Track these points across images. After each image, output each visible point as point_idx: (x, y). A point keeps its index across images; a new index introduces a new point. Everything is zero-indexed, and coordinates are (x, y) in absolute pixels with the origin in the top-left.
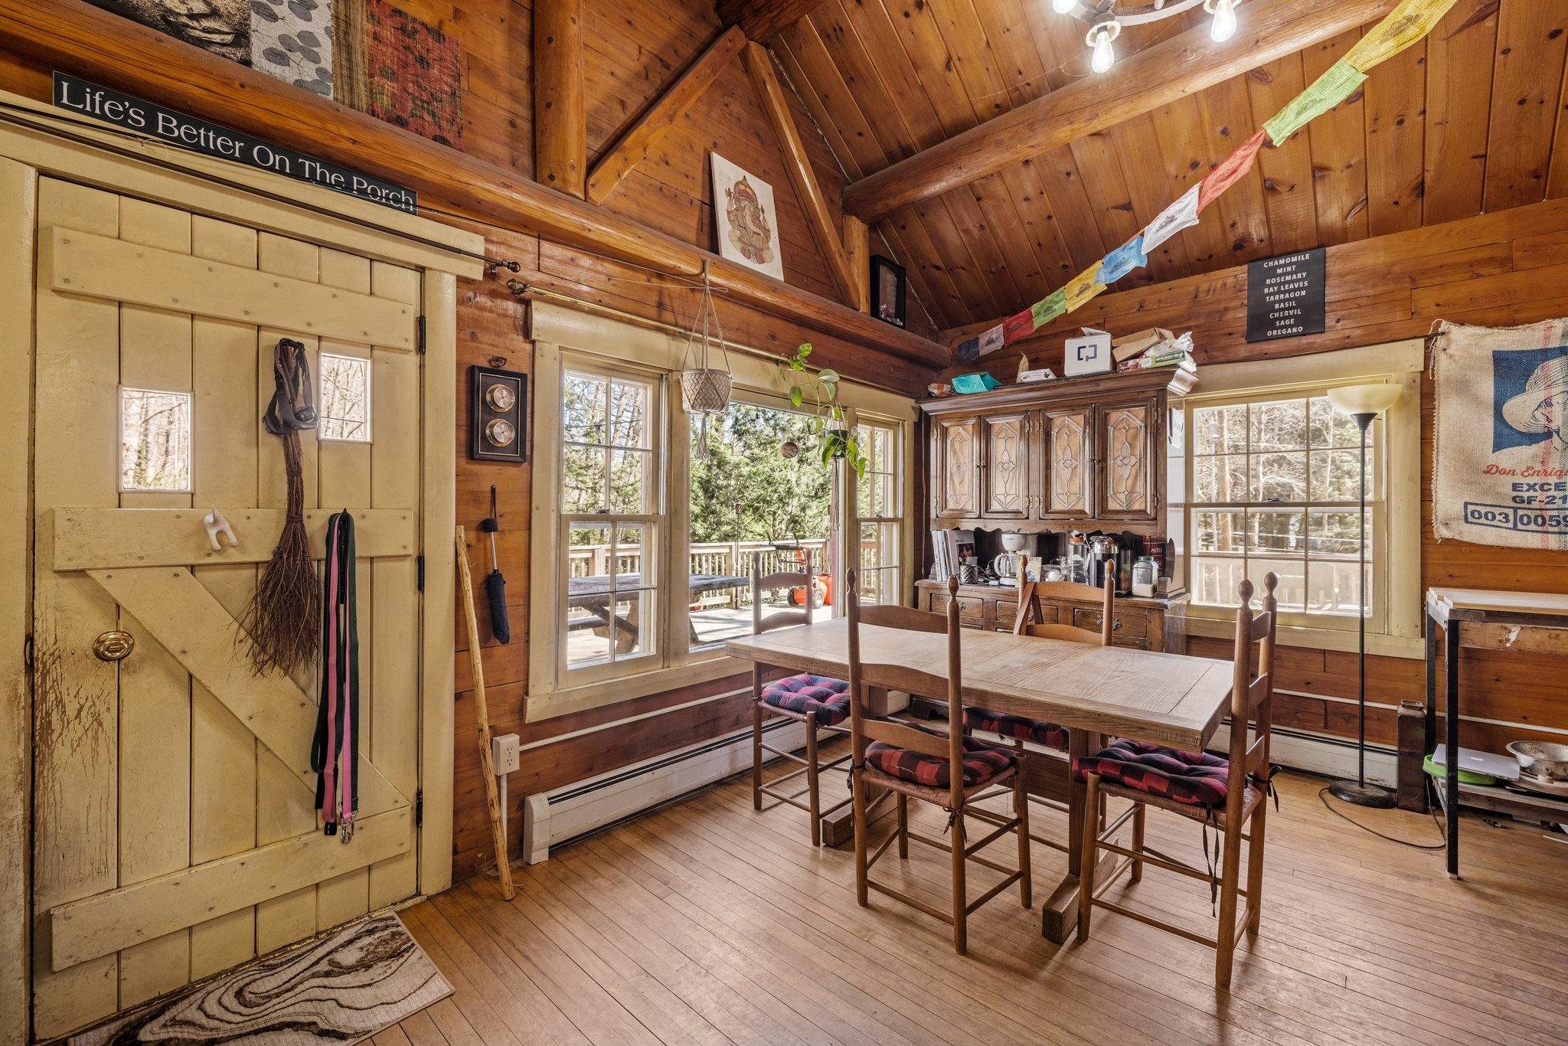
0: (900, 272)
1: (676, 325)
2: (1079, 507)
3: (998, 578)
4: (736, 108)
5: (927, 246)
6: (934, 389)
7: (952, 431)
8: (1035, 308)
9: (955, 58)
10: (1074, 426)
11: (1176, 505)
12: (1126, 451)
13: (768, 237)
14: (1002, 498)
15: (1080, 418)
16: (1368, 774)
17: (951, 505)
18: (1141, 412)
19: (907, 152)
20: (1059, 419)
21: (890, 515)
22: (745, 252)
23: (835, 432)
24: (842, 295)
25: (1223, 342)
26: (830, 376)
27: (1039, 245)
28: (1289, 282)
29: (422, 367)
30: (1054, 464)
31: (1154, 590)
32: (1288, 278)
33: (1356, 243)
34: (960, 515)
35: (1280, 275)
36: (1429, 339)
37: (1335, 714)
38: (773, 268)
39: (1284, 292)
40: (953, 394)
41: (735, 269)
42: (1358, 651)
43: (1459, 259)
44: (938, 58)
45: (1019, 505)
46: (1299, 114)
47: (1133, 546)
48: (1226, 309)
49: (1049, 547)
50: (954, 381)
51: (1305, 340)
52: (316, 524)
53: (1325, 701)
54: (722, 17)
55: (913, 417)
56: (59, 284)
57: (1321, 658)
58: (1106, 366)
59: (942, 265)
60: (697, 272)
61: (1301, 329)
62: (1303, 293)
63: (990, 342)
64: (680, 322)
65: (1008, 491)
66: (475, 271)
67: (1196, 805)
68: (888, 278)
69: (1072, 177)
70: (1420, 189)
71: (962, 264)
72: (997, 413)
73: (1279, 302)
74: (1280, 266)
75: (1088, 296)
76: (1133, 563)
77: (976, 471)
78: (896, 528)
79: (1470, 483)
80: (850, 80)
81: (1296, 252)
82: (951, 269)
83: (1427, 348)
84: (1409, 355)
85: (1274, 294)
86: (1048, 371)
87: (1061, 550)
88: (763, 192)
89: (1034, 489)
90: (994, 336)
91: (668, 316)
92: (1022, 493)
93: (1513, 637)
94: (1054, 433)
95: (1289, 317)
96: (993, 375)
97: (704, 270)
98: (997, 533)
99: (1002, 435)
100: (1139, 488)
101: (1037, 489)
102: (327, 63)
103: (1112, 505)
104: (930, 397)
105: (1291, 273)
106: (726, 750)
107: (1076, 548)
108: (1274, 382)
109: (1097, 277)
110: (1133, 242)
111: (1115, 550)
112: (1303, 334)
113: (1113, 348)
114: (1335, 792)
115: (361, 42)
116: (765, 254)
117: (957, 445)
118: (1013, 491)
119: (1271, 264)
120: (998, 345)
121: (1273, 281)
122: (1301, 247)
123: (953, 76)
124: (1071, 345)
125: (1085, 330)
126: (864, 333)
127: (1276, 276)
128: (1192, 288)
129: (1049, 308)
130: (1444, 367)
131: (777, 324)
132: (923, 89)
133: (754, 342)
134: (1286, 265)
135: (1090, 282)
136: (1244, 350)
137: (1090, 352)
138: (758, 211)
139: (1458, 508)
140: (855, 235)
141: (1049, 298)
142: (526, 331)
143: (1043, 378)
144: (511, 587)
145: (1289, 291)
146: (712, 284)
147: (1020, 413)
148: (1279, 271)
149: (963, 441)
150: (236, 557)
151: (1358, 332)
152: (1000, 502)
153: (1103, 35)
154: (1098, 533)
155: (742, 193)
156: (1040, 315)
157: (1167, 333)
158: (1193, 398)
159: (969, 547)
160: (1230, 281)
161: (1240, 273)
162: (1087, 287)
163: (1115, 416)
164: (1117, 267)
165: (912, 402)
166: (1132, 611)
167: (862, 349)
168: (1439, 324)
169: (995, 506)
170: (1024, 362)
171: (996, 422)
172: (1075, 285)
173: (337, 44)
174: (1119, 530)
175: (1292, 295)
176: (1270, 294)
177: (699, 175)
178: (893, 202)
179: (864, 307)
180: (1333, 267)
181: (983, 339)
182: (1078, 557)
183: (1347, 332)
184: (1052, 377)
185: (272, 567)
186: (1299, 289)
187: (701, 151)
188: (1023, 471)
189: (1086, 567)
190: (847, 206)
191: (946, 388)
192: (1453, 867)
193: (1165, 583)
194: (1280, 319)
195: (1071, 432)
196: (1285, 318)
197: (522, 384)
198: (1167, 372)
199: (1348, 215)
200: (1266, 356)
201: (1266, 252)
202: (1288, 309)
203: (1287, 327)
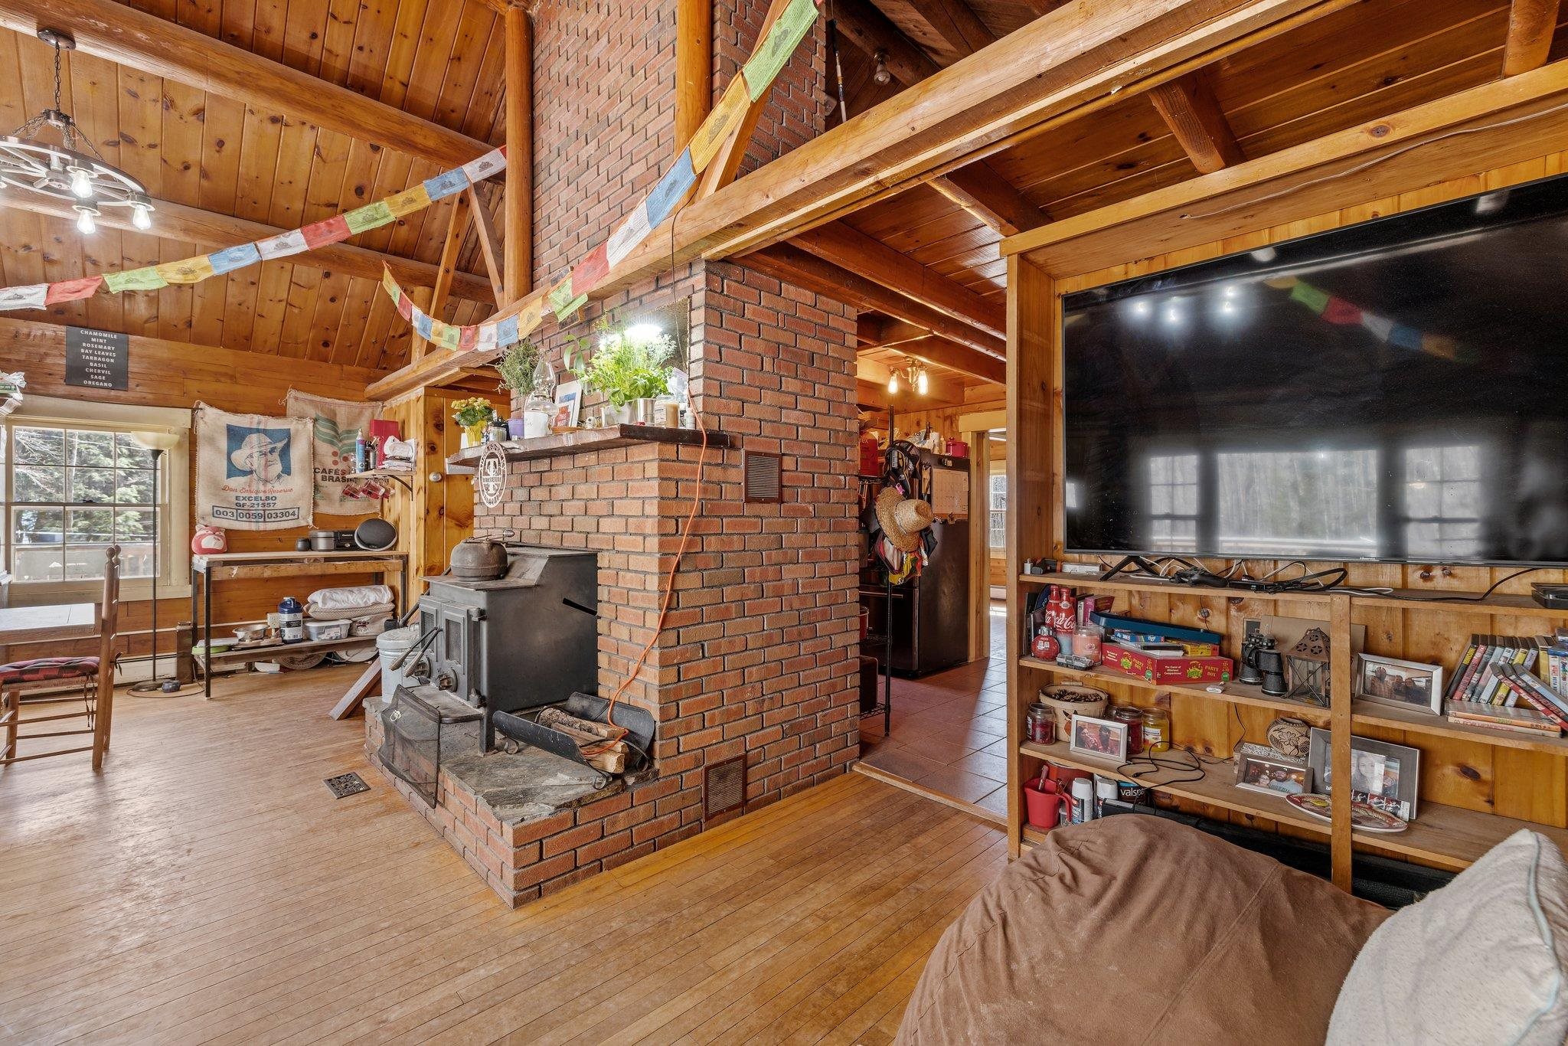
16: (158, 673)
28: (101, 350)
32: (101, 347)
33: (149, 339)
35: (94, 343)
36: (194, 410)
37: (135, 642)
39: (98, 356)
42: (152, 598)
43: (210, 369)
46: (128, 282)
48: (46, 354)
51: (113, 393)
53: (128, 636)
57: (125, 607)
61: (110, 385)
62: (112, 361)
67: (78, 676)
70: (189, 323)
73: (94, 362)
74: (94, 337)
79: (215, 495)
81: (107, 330)
83: (192, 415)
84: (183, 417)
85: (89, 355)
93: (235, 572)
95: (101, 374)
105: (102, 344)
108: (89, 417)
112: (112, 389)
114: (137, 689)
119: (86, 332)
121: (88, 345)
122: (110, 327)
127: (91, 343)
128: (12, 329)
130: (202, 429)
134: (98, 337)
136: (63, 389)
139: (209, 508)
145: (102, 356)
148: (93, 340)
151: (152, 396)
158: (14, 417)
160: (50, 333)
161: (58, 331)
168: (199, 403)
175: (104, 360)
176: (85, 354)
180: (133, 350)
183: (143, 394)
186: (110, 357)
192: (208, 694)
194: (94, 374)
196: (98, 374)
199: (146, 322)
200: (81, 398)
201: (84, 323)
202: (101, 368)
203: (100, 381)
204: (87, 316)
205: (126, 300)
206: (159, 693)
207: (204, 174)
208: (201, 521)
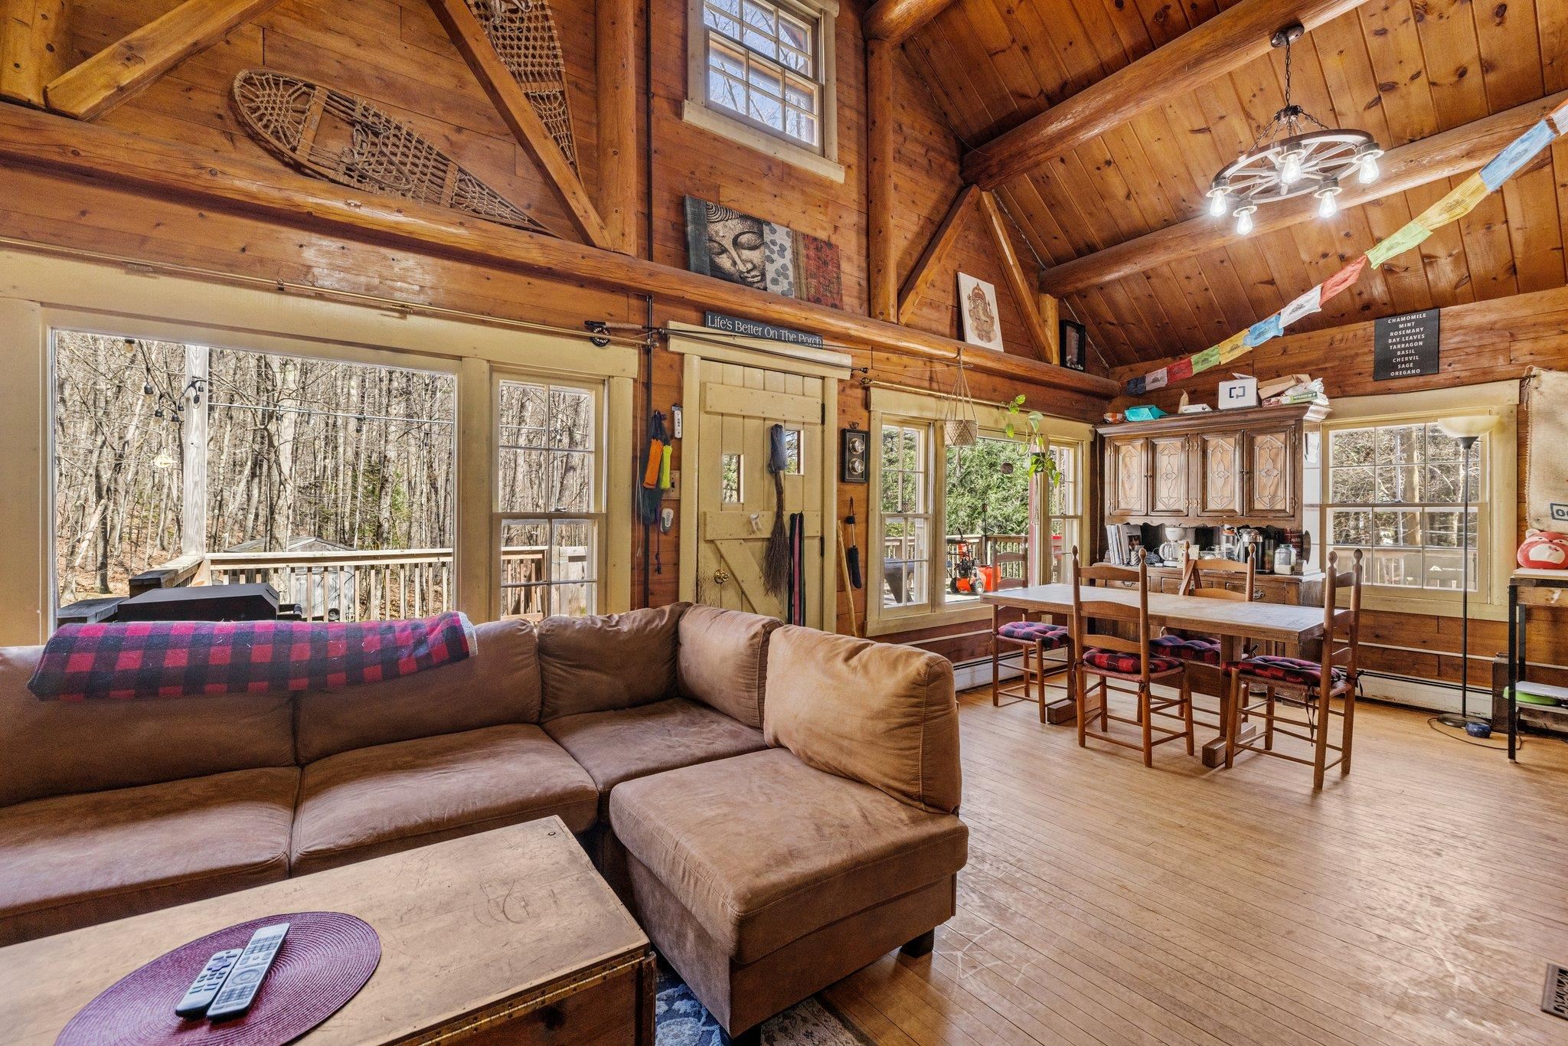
0: (1080, 329)
1: (940, 391)
2: (1231, 507)
3: (1162, 561)
4: (972, 237)
5: (1104, 310)
6: (1108, 417)
7: (1123, 449)
8: (1194, 358)
9: (1133, 192)
10: (1226, 446)
11: (1312, 506)
12: (1270, 465)
13: (993, 323)
14: (1165, 500)
15: (1232, 440)
16: (1469, 709)
17: (1123, 505)
18: (1282, 436)
19: (1092, 249)
20: (1213, 441)
21: (1071, 513)
22: (980, 337)
23: (1037, 455)
24: (1041, 355)
25: (1355, 380)
26: (1037, 416)
27: (1198, 307)
28: (1409, 335)
29: (823, 432)
30: (1209, 475)
31: (1293, 569)
32: (1408, 332)
33: (1465, 306)
34: (1127, 513)
35: (1402, 329)
36: (1523, 380)
37: (1446, 665)
38: (997, 344)
39: (1405, 342)
40: (1124, 421)
41: (976, 350)
42: (1461, 615)
43: (1549, 319)
44: (1121, 193)
45: (1181, 506)
46: (1389, 249)
47: (1276, 537)
48: (1357, 355)
49: (1205, 538)
50: (1127, 413)
51: (1421, 379)
52: (786, 519)
53: (1438, 655)
54: (964, 179)
55: (1090, 438)
56: (708, 409)
57: (1435, 622)
58: (1253, 402)
59: (1115, 322)
60: (955, 355)
61: (1418, 371)
62: (1421, 343)
63: (1155, 380)
64: (942, 388)
65: (1172, 493)
66: (846, 375)
67: (1301, 683)
68: (1072, 335)
69: (1225, 264)
70: (1513, 269)
71: (1132, 321)
72: (1162, 436)
73: (1401, 350)
74: (1401, 323)
75: (1237, 354)
76: (1275, 549)
77: (1144, 480)
78: (1076, 523)
79: (1556, 489)
80: (1051, 206)
81: (1416, 311)
82: (1122, 324)
83: (1521, 386)
84: (1509, 391)
85: (1396, 344)
86: (1205, 405)
87: (1216, 540)
88: (989, 290)
89: (1192, 494)
90: (1159, 376)
91: (935, 386)
92: (1183, 496)
93: (1556, 596)
94: (1209, 451)
95: (1409, 362)
96: (1157, 406)
97: (959, 354)
98: (1161, 527)
99: (1166, 452)
100: (1280, 493)
101: (1195, 493)
102: (791, 279)
103: (1258, 506)
104: (1105, 423)
105: (1411, 328)
106: (968, 670)
107: (1228, 538)
108: (1396, 411)
109: (1244, 342)
110: (1273, 318)
111: (1260, 539)
112: (1421, 375)
113: (1258, 389)
114: (1442, 721)
115: (803, 260)
116: (992, 335)
117: (1127, 459)
118: (1175, 495)
119: (1394, 320)
120: (1163, 383)
121: (1396, 333)
122: (1418, 306)
123: (1131, 203)
124: (1224, 387)
125: (1236, 375)
126: (1056, 381)
127: (1398, 330)
128: (1328, 338)
129: (1205, 360)
130: (1536, 401)
131: (997, 380)
132: (1107, 210)
133: (983, 395)
134: (1406, 322)
135: (1240, 343)
136: (1371, 386)
137: (1240, 392)
138: (986, 304)
139: (1545, 508)
140: (1049, 307)
141: (1205, 352)
142: (867, 405)
143: (1201, 410)
144: (861, 556)
145: (1409, 342)
146: (965, 363)
147: (1182, 436)
148: (1401, 326)
149: (1131, 457)
150: (759, 535)
151: (1467, 373)
152: (1164, 504)
153: (1244, 212)
154: (1247, 527)
155: (978, 295)
156: (1200, 362)
157: (1305, 377)
158: (1329, 422)
159: (1137, 538)
160: (1360, 333)
161: (1368, 327)
162: (1237, 347)
163: (1260, 439)
164: (1259, 335)
165: (1089, 427)
166: (1273, 585)
167: (1051, 390)
168: (1531, 369)
169: (1160, 506)
170: (1185, 398)
171: (1161, 443)
172: (1226, 345)
173: (794, 267)
174: (1264, 525)
175: (1411, 345)
176: (1393, 344)
177: (951, 288)
178: (1080, 285)
179: (1056, 360)
180: (1446, 324)
181: (1149, 378)
182: (1230, 545)
183: (1458, 374)
184: (1208, 409)
185: (770, 541)
186: (1418, 340)
187: (951, 272)
188: (1184, 478)
189: (1236, 553)
190: (1042, 287)
191: (1119, 416)
192: (1512, 756)
193: (1302, 564)
194: (1401, 363)
195: (1224, 450)
196: (1405, 363)
197: (866, 437)
198: (1302, 407)
199: (1457, 286)
200: (1390, 392)
201: (1390, 311)
202: (1408, 355)
203: (1407, 369)
204: (1393, 304)
205: (1428, 269)
206: (1461, 733)
207: (1487, 67)
208: (1535, 524)
